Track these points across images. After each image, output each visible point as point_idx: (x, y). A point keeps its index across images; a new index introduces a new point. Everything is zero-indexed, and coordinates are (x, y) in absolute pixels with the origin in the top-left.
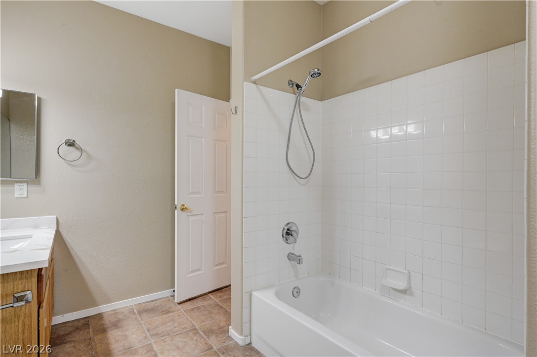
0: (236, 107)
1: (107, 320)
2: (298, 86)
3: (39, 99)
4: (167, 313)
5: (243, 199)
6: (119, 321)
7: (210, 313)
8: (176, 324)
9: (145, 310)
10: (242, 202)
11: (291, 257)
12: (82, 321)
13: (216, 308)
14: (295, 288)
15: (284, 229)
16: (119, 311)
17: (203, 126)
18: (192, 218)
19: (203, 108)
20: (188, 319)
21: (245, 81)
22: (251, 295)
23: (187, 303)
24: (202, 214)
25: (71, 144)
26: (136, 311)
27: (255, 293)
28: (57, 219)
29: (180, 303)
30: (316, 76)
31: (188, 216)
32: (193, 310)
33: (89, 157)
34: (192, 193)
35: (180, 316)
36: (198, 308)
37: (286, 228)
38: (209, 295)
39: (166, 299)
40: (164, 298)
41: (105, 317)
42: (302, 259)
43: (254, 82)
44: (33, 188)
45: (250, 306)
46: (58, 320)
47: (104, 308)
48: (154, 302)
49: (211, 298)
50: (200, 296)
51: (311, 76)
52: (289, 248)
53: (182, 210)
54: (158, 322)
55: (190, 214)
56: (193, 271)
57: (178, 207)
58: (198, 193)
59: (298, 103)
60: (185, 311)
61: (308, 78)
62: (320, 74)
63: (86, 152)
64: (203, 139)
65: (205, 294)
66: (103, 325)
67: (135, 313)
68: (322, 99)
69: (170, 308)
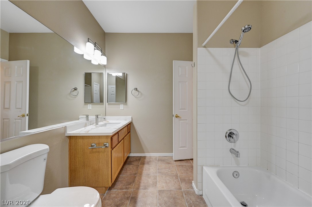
0: (194, 63)
1: (147, 160)
2: (236, 42)
3: (127, 74)
4: (168, 164)
5: (197, 113)
6: (150, 161)
7: (187, 170)
8: (170, 171)
9: (161, 160)
10: (197, 115)
11: (232, 151)
12: (139, 158)
13: (191, 168)
14: (235, 171)
15: (227, 132)
16: (152, 157)
17: (187, 76)
18: (181, 121)
19: (187, 67)
20: (176, 170)
21: (198, 47)
22: (202, 168)
23: (179, 161)
24: (186, 120)
25: (136, 89)
26: (157, 159)
27: (204, 168)
28: (132, 118)
29: (175, 161)
30: (247, 30)
31: (179, 120)
32: (180, 166)
33: (142, 94)
34: (181, 109)
35: (173, 167)
36: (182, 166)
37: (229, 132)
38: (190, 160)
39: (171, 157)
40: (170, 156)
41: (147, 158)
42: (239, 154)
43: (205, 47)
44: (125, 106)
45: (202, 174)
46: (132, 155)
47: (147, 155)
48: (165, 157)
49: (190, 162)
50: (186, 160)
51: (243, 31)
52: (231, 145)
53: (176, 117)
54: (163, 167)
55: (180, 119)
56: (181, 147)
57: (174, 116)
58: (184, 109)
59: (237, 53)
60: (176, 165)
61: (242, 33)
62: (251, 28)
63: (140, 92)
64: (187, 83)
65: (189, 160)
66: (144, 161)
67: (156, 160)
68: (260, 46)
69: (171, 162)
